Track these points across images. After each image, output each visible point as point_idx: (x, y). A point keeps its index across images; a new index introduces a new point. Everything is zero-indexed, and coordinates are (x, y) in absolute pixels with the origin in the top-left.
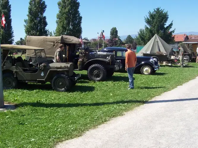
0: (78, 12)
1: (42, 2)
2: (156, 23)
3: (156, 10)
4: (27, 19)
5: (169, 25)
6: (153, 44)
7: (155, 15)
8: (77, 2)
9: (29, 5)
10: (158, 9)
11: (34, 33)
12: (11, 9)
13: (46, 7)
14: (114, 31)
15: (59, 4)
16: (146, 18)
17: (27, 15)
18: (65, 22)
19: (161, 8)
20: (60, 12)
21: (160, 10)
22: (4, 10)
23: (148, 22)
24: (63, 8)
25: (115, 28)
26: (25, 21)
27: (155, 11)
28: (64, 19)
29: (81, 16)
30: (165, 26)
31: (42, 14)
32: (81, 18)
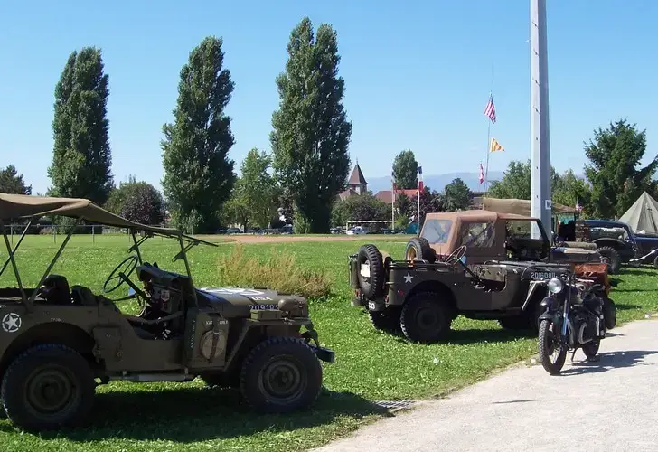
0: (341, 107)
1: (219, 73)
2: (619, 161)
3: (615, 126)
4: (170, 125)
5: (650, 165)
6: (641, 215)
7: (613, 139)
8: (337, 77)
9: (180, 80)
10: (621, 124)
11: (193, 170)
12: (108, 88)
13: (230, 88)
14: (405, 164)
15: (282, 84)
16: (589, 145)
17: (174, 112)
18: (301, 137)
19: (629, 122)
20: (286, 108)
21: (626, 125)
22: (87, 93)
23: (594, 155)
24: (293, 94)
25: (411, 153)
26: (166, 129)
27: (613, 128)
28: (298, 129)
29: (348, 120)
30: (638, 168)
31: (219, 110)
32: (349, 126)
